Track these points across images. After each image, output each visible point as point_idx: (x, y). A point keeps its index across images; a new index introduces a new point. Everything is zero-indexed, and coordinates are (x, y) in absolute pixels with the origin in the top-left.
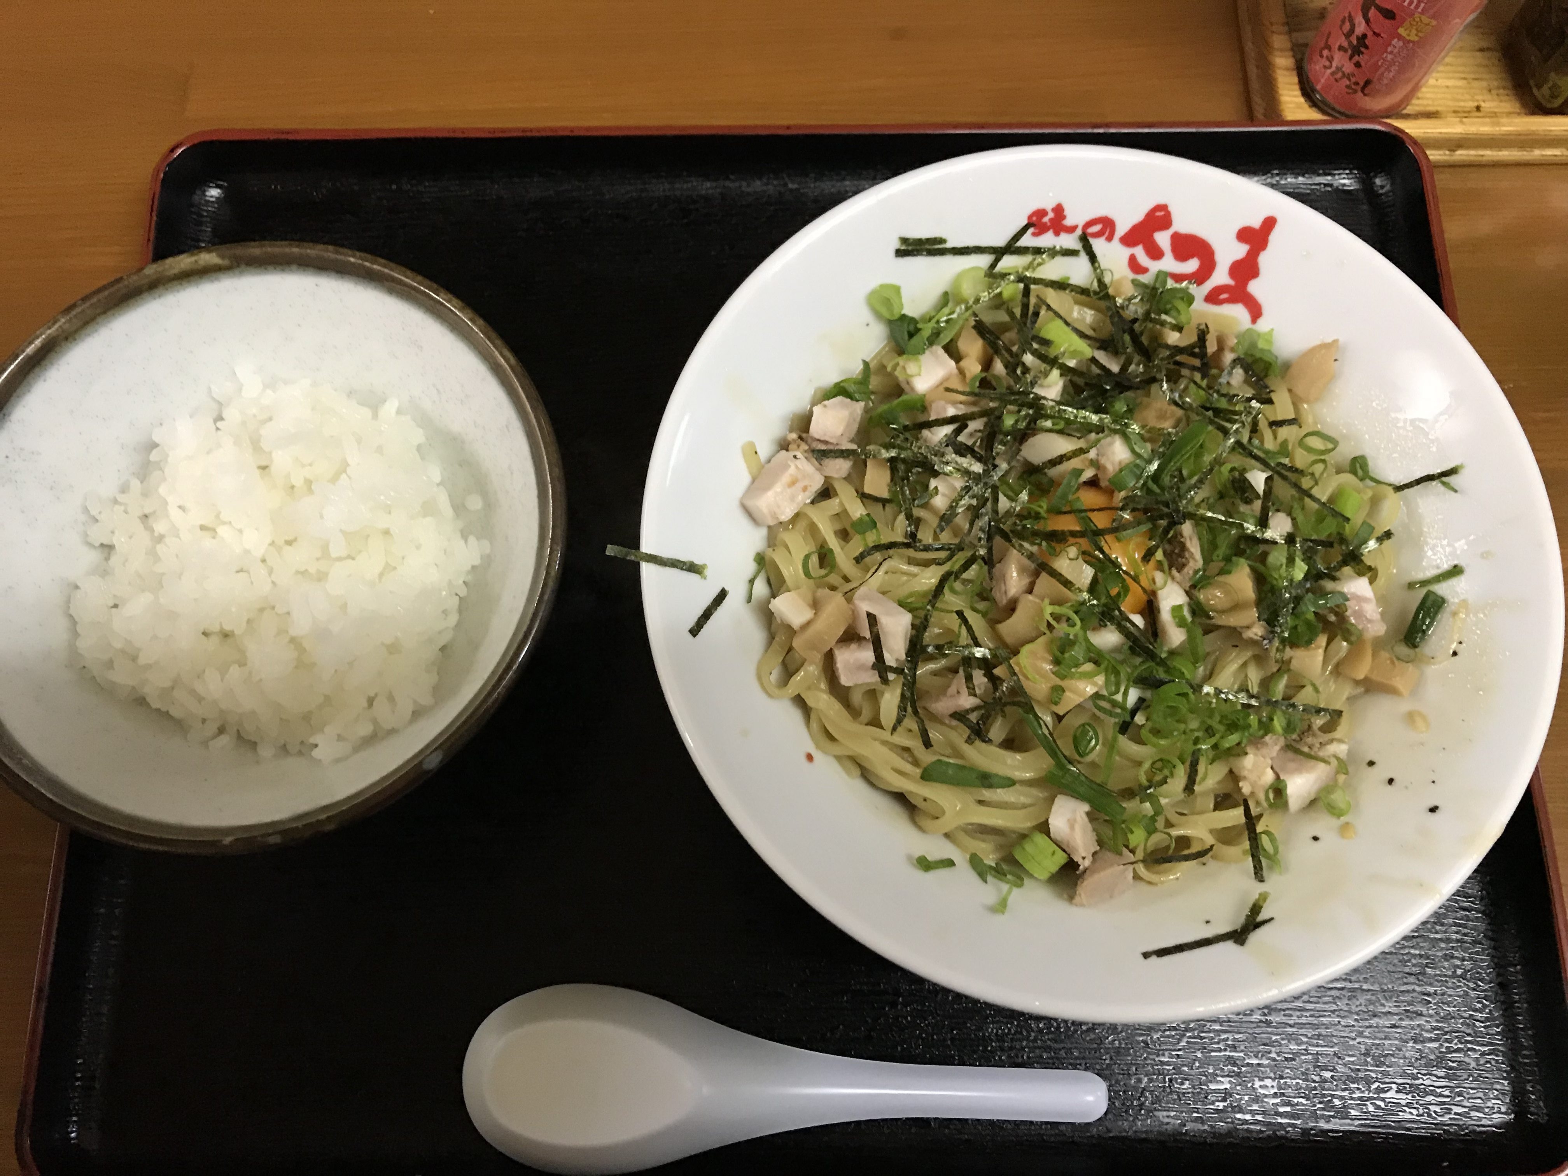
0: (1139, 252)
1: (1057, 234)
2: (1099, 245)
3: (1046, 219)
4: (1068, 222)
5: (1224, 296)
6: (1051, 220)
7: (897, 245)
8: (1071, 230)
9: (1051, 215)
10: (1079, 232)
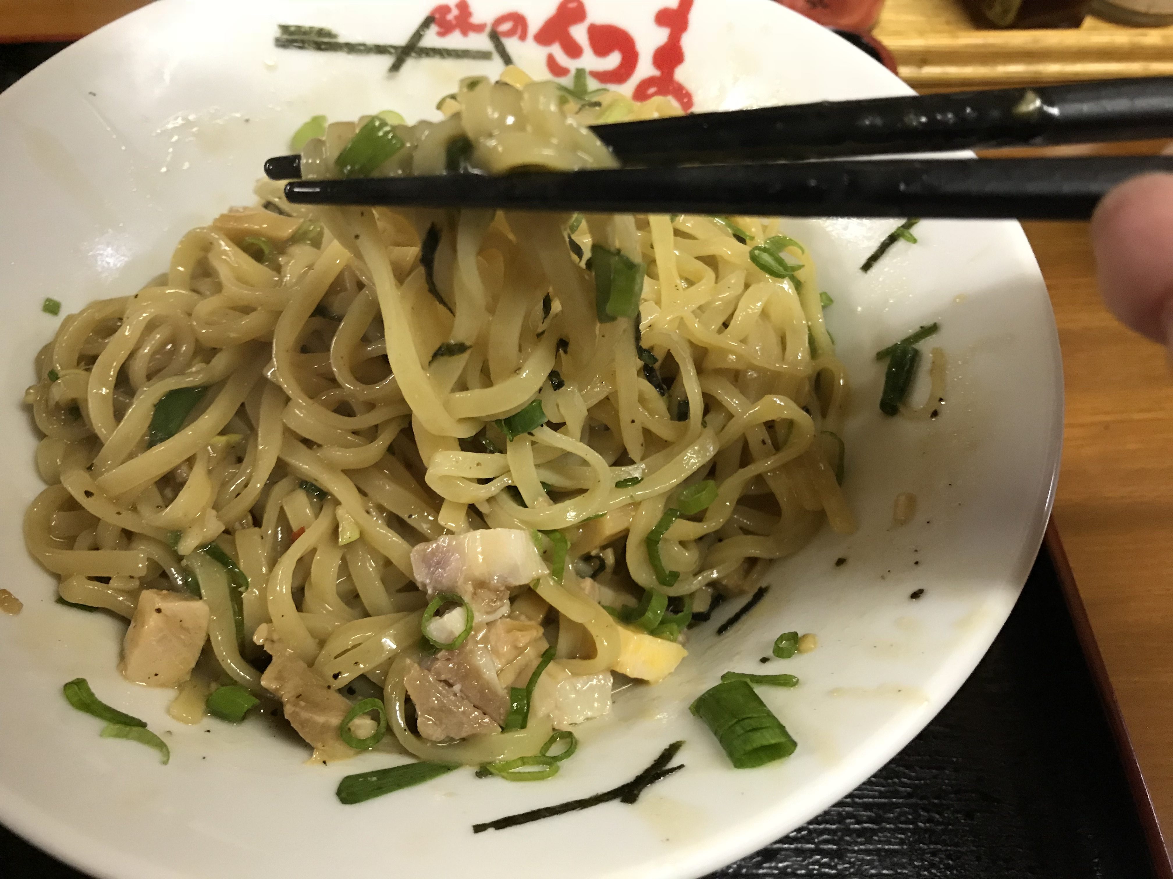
0: (556, 50)
1: (465, 33)
2: (512, 44)
3: (450, 17)
4: (476, 19)
5: (652, 90)
6: (456, 18)
7: (277, 33)
8: (479, 28)
9: (455, 12)
10: (488, 29)
